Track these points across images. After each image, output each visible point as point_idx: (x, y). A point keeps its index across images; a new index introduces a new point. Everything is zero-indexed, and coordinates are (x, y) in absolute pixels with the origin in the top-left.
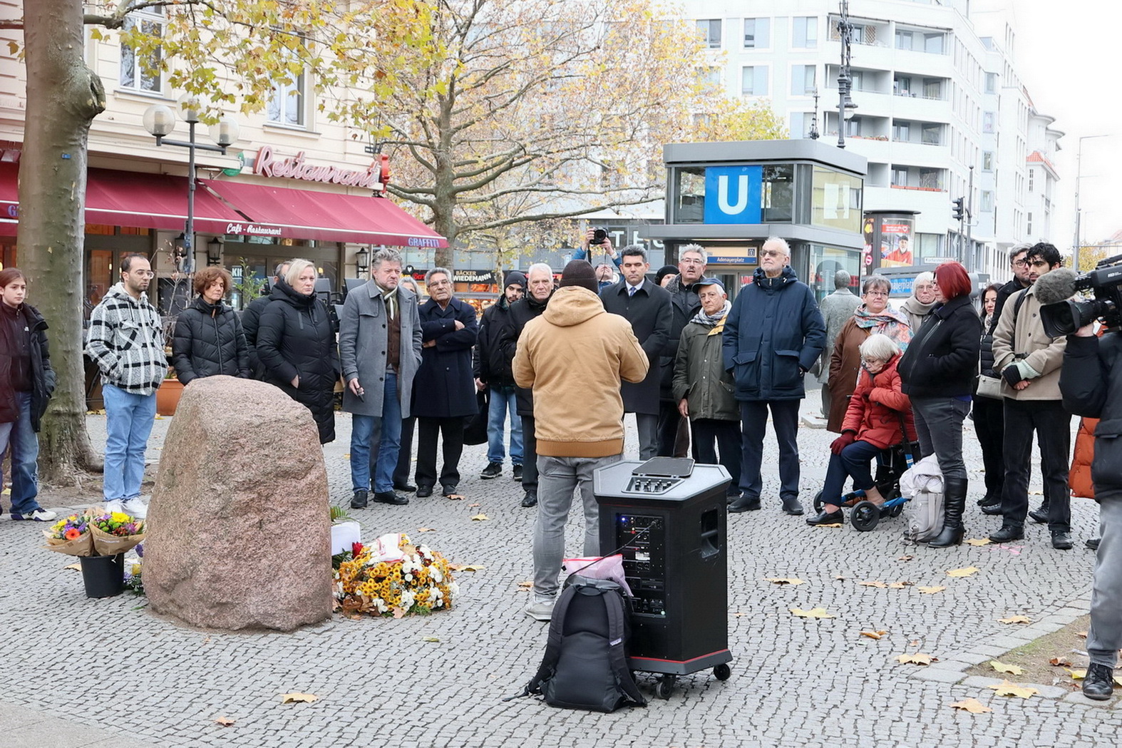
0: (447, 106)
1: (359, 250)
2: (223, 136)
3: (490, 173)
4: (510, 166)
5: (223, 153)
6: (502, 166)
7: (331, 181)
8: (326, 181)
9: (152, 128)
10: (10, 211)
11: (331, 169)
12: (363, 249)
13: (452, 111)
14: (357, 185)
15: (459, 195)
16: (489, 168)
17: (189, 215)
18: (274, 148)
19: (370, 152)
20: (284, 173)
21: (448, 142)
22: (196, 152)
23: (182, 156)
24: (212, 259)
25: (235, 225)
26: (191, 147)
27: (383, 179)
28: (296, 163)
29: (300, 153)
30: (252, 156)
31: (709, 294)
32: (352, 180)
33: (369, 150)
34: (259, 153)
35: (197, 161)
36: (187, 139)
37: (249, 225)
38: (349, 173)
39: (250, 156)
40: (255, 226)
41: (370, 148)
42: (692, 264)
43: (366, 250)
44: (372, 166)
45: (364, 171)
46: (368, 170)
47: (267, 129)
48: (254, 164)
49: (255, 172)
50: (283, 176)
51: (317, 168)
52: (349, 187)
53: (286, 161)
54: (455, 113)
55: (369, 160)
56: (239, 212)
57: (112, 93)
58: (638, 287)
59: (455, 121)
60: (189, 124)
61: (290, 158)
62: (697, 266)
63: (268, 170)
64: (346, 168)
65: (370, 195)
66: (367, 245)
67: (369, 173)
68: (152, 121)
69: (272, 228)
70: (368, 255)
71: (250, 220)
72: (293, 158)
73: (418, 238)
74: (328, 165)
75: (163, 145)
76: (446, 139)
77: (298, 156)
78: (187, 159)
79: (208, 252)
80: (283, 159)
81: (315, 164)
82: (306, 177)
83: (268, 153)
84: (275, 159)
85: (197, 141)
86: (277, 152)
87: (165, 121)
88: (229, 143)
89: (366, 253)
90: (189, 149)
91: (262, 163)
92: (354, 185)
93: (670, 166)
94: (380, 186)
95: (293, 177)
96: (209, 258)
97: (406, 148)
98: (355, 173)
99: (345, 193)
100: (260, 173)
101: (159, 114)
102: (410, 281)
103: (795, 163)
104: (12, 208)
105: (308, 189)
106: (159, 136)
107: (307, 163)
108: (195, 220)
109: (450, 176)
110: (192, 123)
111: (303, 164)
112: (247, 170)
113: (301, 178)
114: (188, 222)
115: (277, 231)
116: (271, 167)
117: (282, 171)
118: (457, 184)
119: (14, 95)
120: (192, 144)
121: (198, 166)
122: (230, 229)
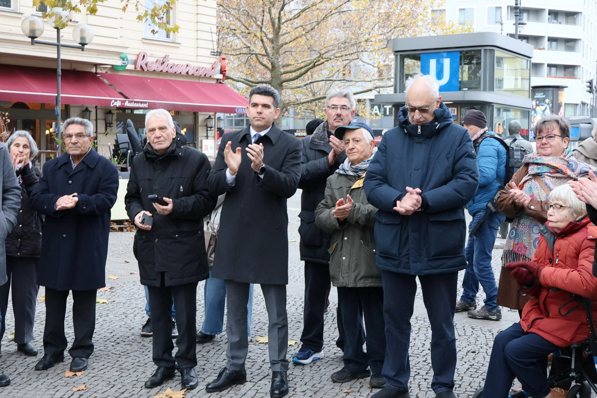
0: (277, 32)
1: (208, 117)
2: (82, 38)
3: (303, 70)
4: (314, 66)
5: (83, 50)
6: (308, 67)
7: (187, 73)
8: (184, 73)
9: (28, 32)
11: (187, 66)
12: (210, 116)
13: (280, 34)
14: (205, 75)
15: (284, 84)
16: (301, 68)
17: (58, 93)
18: (149, 53)
19: (214, 55)
20: (156, 69)
21: (277, 52)
22: (62, 50)
23: (51, 53)
24: (108, 124)
25: (116, 101)
26: (58, 46)
27: (222, 71)
28: (164, 62)
29: (166, 56)
30: (134, 58)
31: (353, 139)
32: (201, 72)
33: (213, 54)
34: (138, 56)
35: (62, 57)
36: (55, 42)
37: (125, 101)
38: (199, 68)
39: (132, 58)
40: (130, 102)
41: (214, 52)
43: (212, 117)
44: (215, 64)
45: (209, 66)
46: (212, 66)
47: (144, 41)
48: (135, 63)
49: (135, 68)
50: (154, 70)
51: (178, 65)
52: (200, 77)
53: (157, 61)
54: (282, 35)
55: (213, 60)
56: (121, 93)
58: (262, 134)
59: (282, 40)
60: (56, 30)
61: (159, 59)
63: (144, 66)
64: (197, 65)
65: (214, 82)
66: (213, 113)
67: (213, 68)
68: (27, 27)
69: (141, 103)
70: (213, 120)
71: (126, 98)
72: (162, 59)
74: (185, 63)
75: (35, 44)
76: (276, 50)
77: (165, 58)
78: (55, 56)
79: (105, 120)
80: (154, 60)
81: (177, 62)
82: (170, 71)
83: (144, 56)
84: (149, 59)
85: (62, 43)
86: (152, 56)
87: (37, 27)
88: (87, 42)
89: (212, 119)
90: (56, 47)
91: (140, 62)
92: (203, 76)
93: (397, 53)
94: (220, 76)
95: (162, 71)
96: (106, 124)
97: (254, 57)
98: (203, 68)
99: (197, 81)
100: (139, 68)
101: (32, 23)
103: (482, 49)
105: (173, 78)
106: (33, 38)
107: (171, 62)
109: (279, 73)
110: (58, 28)
111: (168, 63)
112: (130, 67)
113: (167, 72)
114: (57, 97)
115: (145, 104)
116: (146, 65)
117: (154, 67)
118: (285, 77)
120: (58, 44)
121: (63, 61)
122: (113, 104)
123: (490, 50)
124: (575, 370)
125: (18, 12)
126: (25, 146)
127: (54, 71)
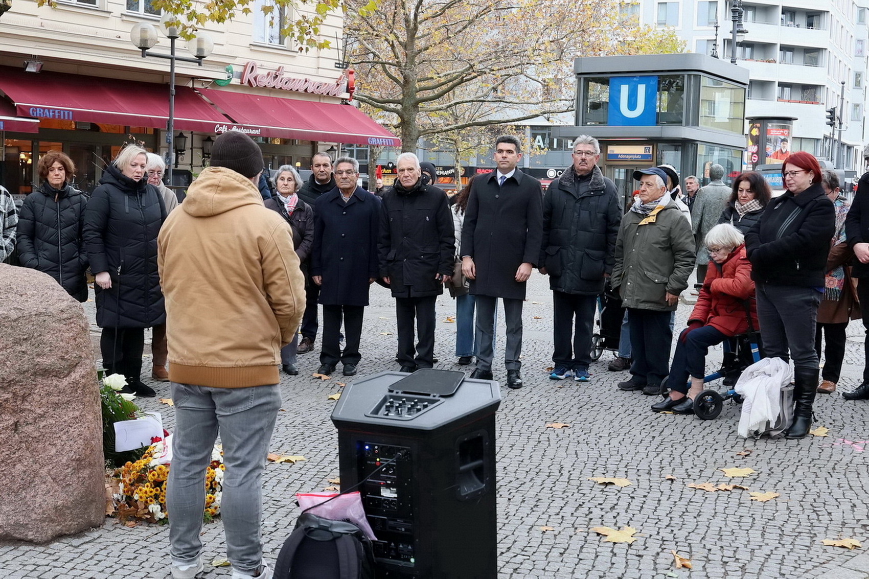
0: (412, 32)
1: (329, 148)
2: (200, 50)
3: (444, 87)
4: (462, 81)
5: (200, 64)
6: (455, 82)
7: (306, 90)
8: (302, 90)
9: (138, 42)
10: (31, 112)
11: (306, 81)
12: (332, 147)
13: (416, 36)
14: (328, 94)
15: (420, 105)
16: (443, 84)
17: (170, 115)
18: (258, 64)
19: (339, 67)
20: (267, 84)
21: (412, 62)
22: (176, 63)
23: (163, 66)
24: (206, 154)
25: (221, 125)
26: (171, 59)
27: (349, 89)
28: (277, 76)
29: (280, 67)
30: (241, 69)
32: (323, 90)
33: (338, 66)
34: (245, 67)
35: (177, 70)
36: (168, 53)
37: (233, 126)
38: (321, 84)
39: (237, 69)
40: (238, 127)
41: (339, 64)
42: (584, 156)
43: (335, 148)
44: (340, 79)
45: (334, 82)
46: (337, 82)
47: (253, 48)
48: (241, 76)
49: (242, 83)
50: (265, 86)
51: (294, 80)
52: (321, 96)
53: (268, 74)
54: (418, 38)
55: (339, 73)
56: (226, 115)
57: (120, 16)
58: (508, 176)
59: (420, 44)
60: (170, 40)
61: (271, 71)
62: (589, 157)
63: (253, 81)
64: (318, 80)
65: (339, 103)
66: (336, 144)
67: (338, 85)
68: (138, 36)
69: (253, 128)
70: (337, 152)
71: (234, 122)
72: (274, 72)
73: (376, 138)
74: (303, 78)
75: (147, 57)
76: (411, 59)
77: (278, 70)
78: (168, 69)
79: (203, 148)
80: (265, 73)
81: (293, 76)
82: (285, 87)
83: (253, 67)
84: (259, 72)
85: (177, 54)
86: (261, 67)
87: (148, 36)
88: (205, 55)
89: (335, 150)
90: (170, 60)
91: (248, 76)
92: (325, 94)
93: (580, 76)
94: (347, 96)
95: (274, 87)
96: (204, 154)
97: (379, 67)
98: (326, 84)
99: (318, 101)
100: (246, 84)
101: (144, 31)
102: (289, 169)
103: (686, 73)
104: (33, 110)
105: (287, 97)
106: (144, 49)
107: (286, 76)
108: (174, 120)
109: (414, 89)
110: (173, 38)
111: (283, 76)
112: (235, 81)
113: (281, 88)
114: (169, 121)
115: (257, 131)
116: (255, 79)
117: (264, 82)
118: (419, 96)
119: (37, 16)
120: (172, 56)
121: (178, 75)
122: (218, 129)
123: (695, 75)
124: (738, 357)
125: (106, 10)
126: (289, 179)
127: (167, 86)
